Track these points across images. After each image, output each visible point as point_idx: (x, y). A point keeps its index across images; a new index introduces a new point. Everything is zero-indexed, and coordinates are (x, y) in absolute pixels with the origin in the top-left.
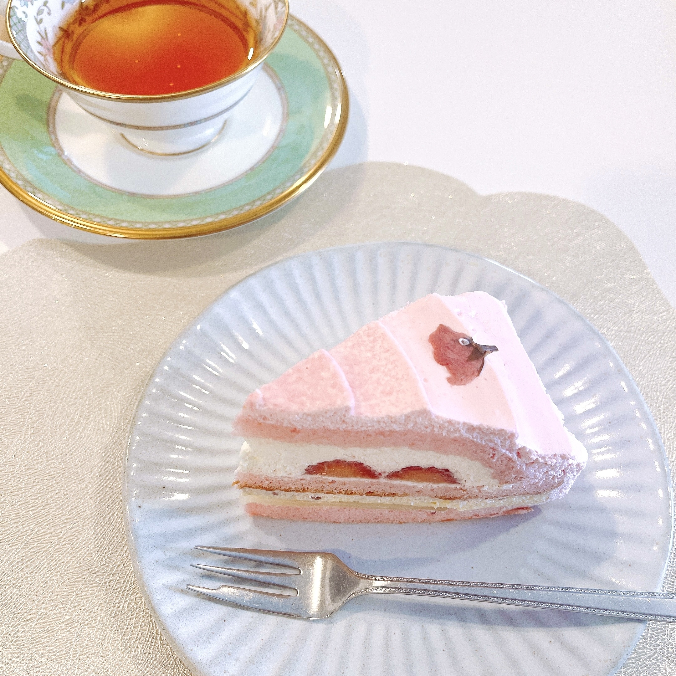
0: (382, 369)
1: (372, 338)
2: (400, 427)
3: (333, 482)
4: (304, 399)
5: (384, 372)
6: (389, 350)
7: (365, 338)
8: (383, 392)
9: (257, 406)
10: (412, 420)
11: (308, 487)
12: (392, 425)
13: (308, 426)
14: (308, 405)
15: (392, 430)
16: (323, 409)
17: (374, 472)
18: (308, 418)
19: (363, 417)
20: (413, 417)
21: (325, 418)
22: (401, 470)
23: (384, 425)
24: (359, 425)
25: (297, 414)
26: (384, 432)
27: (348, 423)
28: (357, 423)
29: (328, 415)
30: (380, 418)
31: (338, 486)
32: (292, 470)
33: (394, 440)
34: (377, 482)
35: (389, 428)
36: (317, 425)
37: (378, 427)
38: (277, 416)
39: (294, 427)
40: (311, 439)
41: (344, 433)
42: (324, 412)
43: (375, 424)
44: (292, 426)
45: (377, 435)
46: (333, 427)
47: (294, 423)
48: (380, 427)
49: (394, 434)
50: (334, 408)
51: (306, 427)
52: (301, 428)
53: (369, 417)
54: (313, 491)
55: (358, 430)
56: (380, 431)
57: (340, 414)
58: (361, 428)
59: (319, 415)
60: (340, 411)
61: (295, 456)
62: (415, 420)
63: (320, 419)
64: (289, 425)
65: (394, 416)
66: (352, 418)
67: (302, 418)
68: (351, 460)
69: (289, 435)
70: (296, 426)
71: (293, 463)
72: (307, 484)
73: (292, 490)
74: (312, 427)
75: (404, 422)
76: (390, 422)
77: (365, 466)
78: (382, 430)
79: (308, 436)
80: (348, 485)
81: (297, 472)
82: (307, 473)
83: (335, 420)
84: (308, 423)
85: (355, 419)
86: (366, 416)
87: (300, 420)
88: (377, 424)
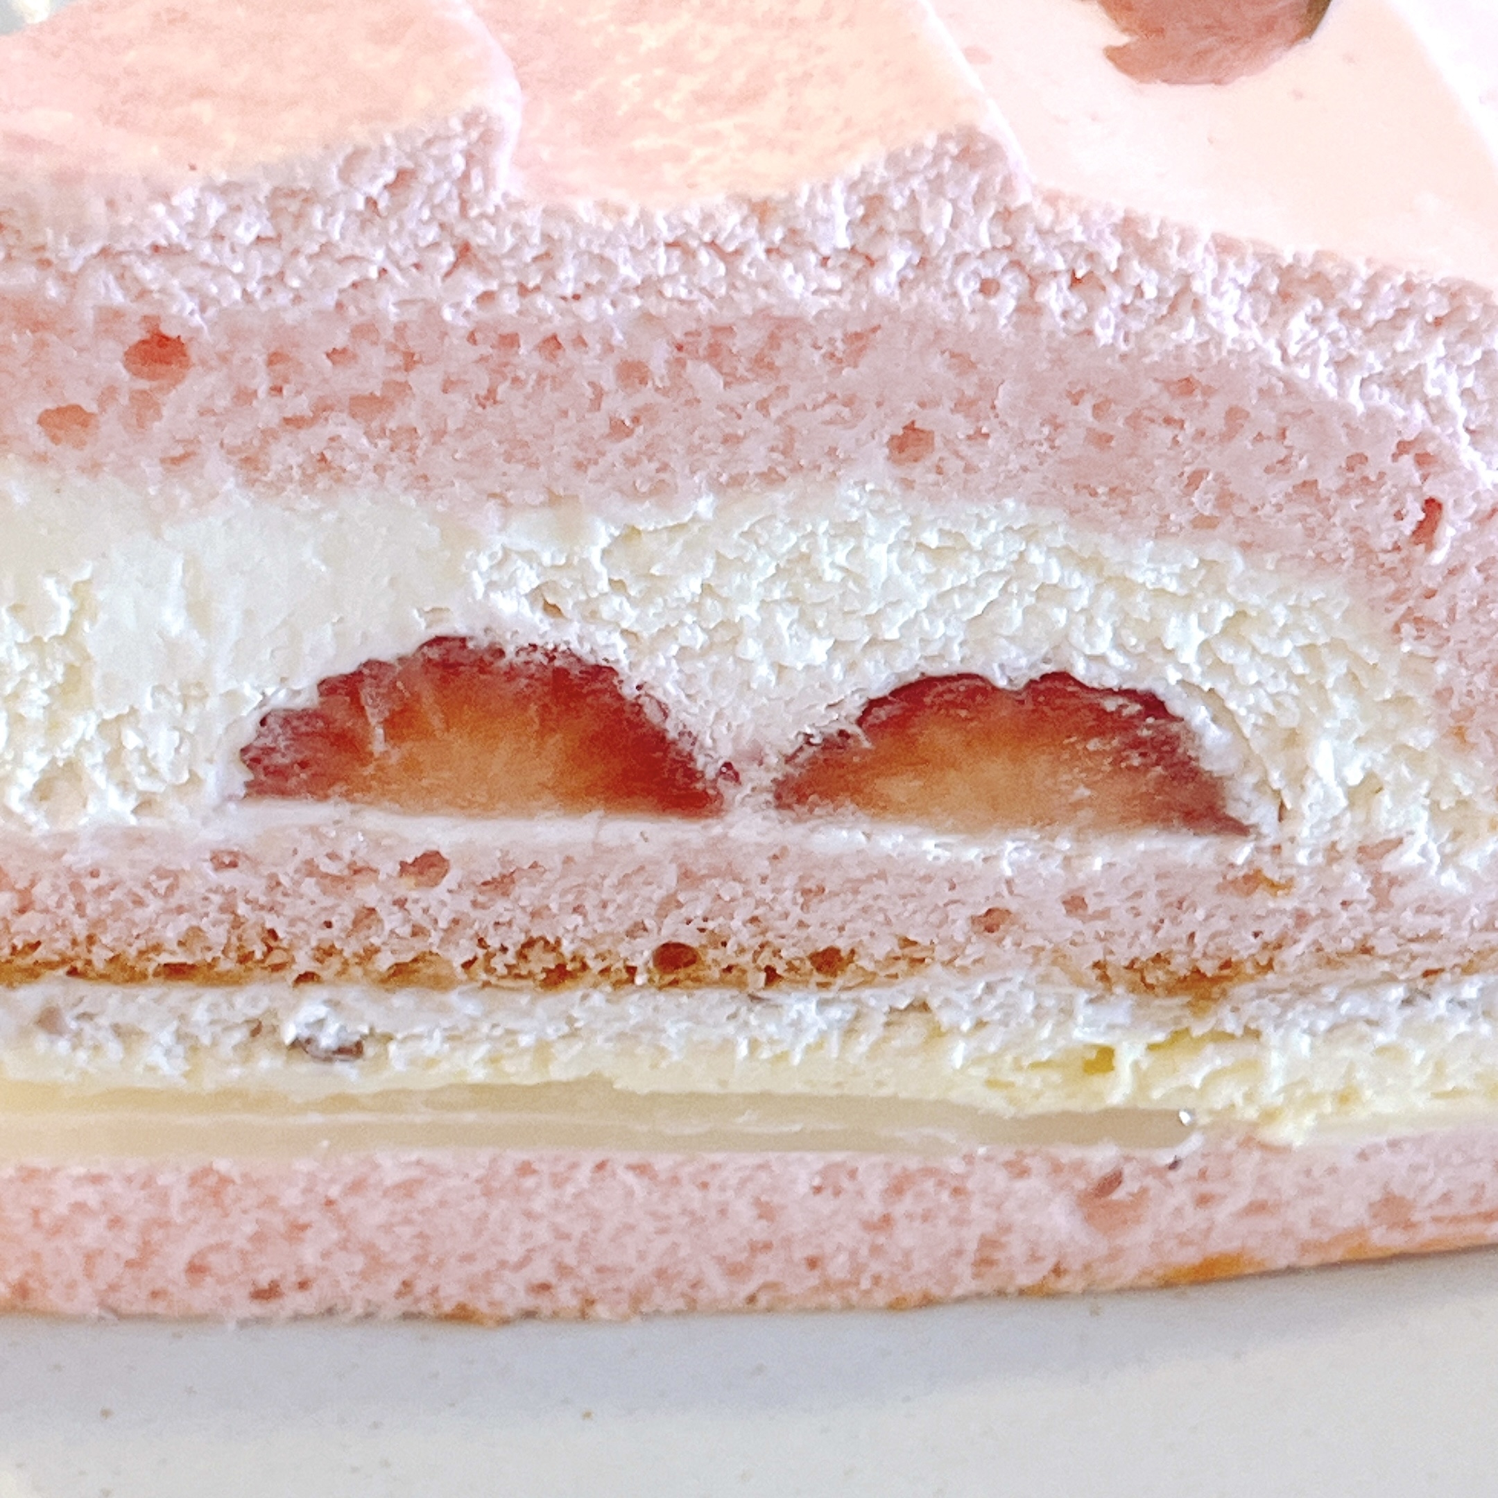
2: (823, 291)
3: (432, 863)
8: (705, 97)
10: (892, 225)
11: (271, 921)
12: (772, 270)
13: (237, 294)
14: (230, 139)
15: (776, 313)
16: (327, 147)
17: (691, 757)
18: (236, 226)
19: (584, 209)
20: (899, 202)
21: (341, 217)
22: (860, 722)
23: (721, 269)
24: (561, 276)
25: (166, 197)
26: (728, 330)
27: (491, 266)
28: (546, 264)
29: (357, 189)
30: (693, 218)
31: (463, 904)
32: (163, 766)
33: (789, 404)
34: (714, 845)
35: (755, 297)
36: (295, 283)
37: (683, 293)
38: (33, 218)
39: (147, 310)
40: (268, 435)
41: (473, 353)
42: (335, 171)
43: (662, 261)
44: (134, 306)
45: (681, 363)
46: (401, 304)
47: (148, 273)
48: (696, 295)
49: (786, 346)
50: (397, 136)
51: (225, 304)
52: (197, 320)
53: (621, 212)
54: (304, 962)
55: (559, 324)
56: (699, 320)
57: (437, 183)
58: (575, 305)
59: (309, 199)
60: (434, 151)
61: (174, 621)
62: (910, 227)
63: (310, 232)
64: (118, 298)
65: (782, 194)
66: (514, 216)
67: (195, 224)
68: (538, 642)
69: (124, 400)
70: (161, 302)
71: (159, 688)
72: (263, 900)
73: (165, 958)
74: (264, 307)
75: (844, 242)
76: (759, 249)
77: (629, 691)
78: (710, 311)
79: (244, 396)
80: (526, 893)
81: (194, 779)
82: (256, 790)
83: (407, 241)
84: (238, 268)
85: (532, 228)
86: (604, 206)
87: (188, 247)
88: (676, 267)
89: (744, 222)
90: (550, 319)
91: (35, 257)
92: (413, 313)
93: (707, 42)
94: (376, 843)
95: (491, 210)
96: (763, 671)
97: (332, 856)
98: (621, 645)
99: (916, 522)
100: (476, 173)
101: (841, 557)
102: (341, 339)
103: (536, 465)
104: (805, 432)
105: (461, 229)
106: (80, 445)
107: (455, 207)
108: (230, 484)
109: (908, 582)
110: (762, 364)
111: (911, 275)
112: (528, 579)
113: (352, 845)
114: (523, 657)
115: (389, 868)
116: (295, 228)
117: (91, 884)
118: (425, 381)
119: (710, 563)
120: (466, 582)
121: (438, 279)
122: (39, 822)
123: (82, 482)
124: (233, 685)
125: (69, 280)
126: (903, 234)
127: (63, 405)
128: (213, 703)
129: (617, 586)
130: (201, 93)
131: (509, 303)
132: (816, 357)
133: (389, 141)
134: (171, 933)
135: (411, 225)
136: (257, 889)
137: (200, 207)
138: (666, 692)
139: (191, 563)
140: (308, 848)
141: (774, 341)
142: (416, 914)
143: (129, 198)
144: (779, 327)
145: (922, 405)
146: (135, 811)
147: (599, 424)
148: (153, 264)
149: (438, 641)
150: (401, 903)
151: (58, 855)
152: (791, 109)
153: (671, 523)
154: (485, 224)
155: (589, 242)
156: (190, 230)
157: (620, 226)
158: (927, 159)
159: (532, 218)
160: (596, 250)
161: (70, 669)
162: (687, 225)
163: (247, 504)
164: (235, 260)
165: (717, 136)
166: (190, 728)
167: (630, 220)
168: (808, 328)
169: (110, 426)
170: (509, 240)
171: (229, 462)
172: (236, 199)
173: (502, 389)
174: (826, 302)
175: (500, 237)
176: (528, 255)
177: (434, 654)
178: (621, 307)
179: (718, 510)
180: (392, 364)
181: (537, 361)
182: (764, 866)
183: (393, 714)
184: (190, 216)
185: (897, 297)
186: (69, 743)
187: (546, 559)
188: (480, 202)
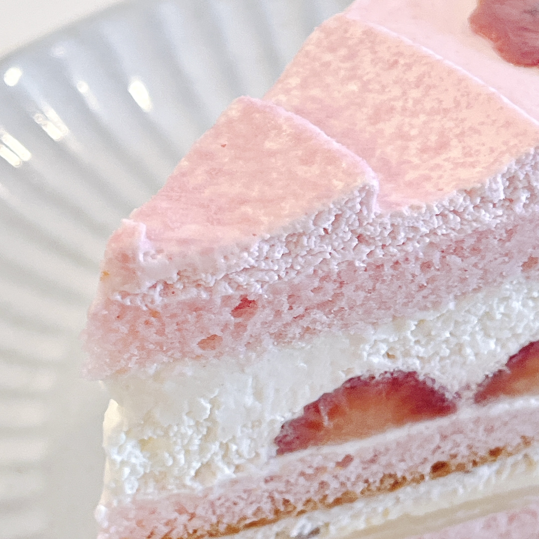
0: (399, 104)
1: (343, 52)
2: (496, 217)
3: (348, 459)
4: (248, 209)
5: (404, 109)
6: (396, 62)
7: (328, 57)
8: (424, 150)
9: (141, 257)
10: (520, 186)
11: (287, 497)
12: (477, 214)
13: (277, 278)
14: (264, 219)
15: (480, 230)
16: (306, 214)
17: (443, 395)
18: (274, 253)
19: (405, 210)
20: (522, 177)
21: (314, 239)
22: (507, 365)
23: (459, 219)
24: (399, 238)
25: (246, 249)
26: (463, 241)
27: (371, 241)
28: (392, 235)
29: (320, 227)
30: (446, 203)
31: (360, 470)
32: (245, 454)
33: (485, 261)
34: (453, 424)
35: (471, 226)
36: (299, 268)
37: (444, 232)
38: (195, 270)
39: (242, 293)
40: (287, 325)
41: (366, 275)
42: (312, 222)
43: (436, 222)
44: (237, 293)
45: (444, 257)
46: (339, 264)
47: (241, 279)
48: (449, 231)
49: (484, 241)
50: (334, 203)
51: (271, 282)
52: (261, 291)
53: (419, 208)
54: (300, 507)
55: (399, 256)
56: (451, 240)
57: (350, 217)
58: (404, 247)
59: (300, 235)
60: (350, 205)
61: (249, 400)
62: (527, 185)
63: (303, 247)
64: (231, 291)
65: (479, 185)
66: (380, 220)
67: (258, 257)
68: (387, 370)
69: (232, 328)
70: (246, 289)
71: (245, 426)
72: (284, 490)
73: (248, 522)
74: (286, 280)
75: (502, 197)
76: (471, 208)
77: (421, 378)
78: (455, 236)
79: (278, 313)
80: (383, 460)
81: (257, 455)
82: (280, 452)
83: (340, 241)
84: (276, 268)
85: (387, 223)
86: (412, 207)
87: (256, 265)
88: (441, 223)
89: (464, 200)
90: (395, 255)
91: (195, 284)
92: (344, 266)
93: (412, 126)
94: (325, 458)
95: (371, 221)
96: (472, 358)
97: (310, 467)
98: (418, 362)
99: (530, 290)
100: (364, 208)
101: (502, 309)
102: (316, 284)
103: (389, 308)
104: (491, 270)
105: (360, 231)
106: (214, 348)
107: (357, 224)
108: (271, 346)
109: (526, 311)
110: (475, 250)
111: (528, 202)
112: (384, 349)
113: (317, 461)
114: (382, 377)
115: (331, 465)
116: (296, 247)
117: (218, 503)
118: (348, 290)
119: (452, 325)
120: (360, 357)
121: (352, 251)
122: (198, 487)
123: (215, 361)
124: (272, 417)
125: (209, 290)
126: (524, 188)
127: (209, 336)
128: (264, 425)
129: (417, 342)
130: (243, 202)
131: (380, 253)
132: (496, 242)
133: (332, 206)
134: (249, 512)
135: (341, 235)
136: (281, 486)
137: (260, 249)
138: (434, 374)
139: (256, 378)
140: (300, 467)
141: (479, 240)
142: (342, 479)
143: (232, 254)
144: (481, 234)
145: (534, 248)
146: (234, 472)
147: (414, 287)
148: (243, 275)
149: (350, 380)
150: (336, 477)
151: (206, 496)
152: (464, 148)
153: (439, 315)
154: (369, 226)
155: (409, 222)
156: (257, 259)
157: (420, 214)
158: (531, 158)
159: (387, 220)
160: (411, 225)
161: (209, 429)
162: (443, 206)
163: (276, 351)
164: (274, 265)
165: (438, 166)
166: (255, 436)
167: (423, 210)
168: (492, 232)
169: (227, 339)
170: (379, 230)
171: (271, 338)
172: (272, 243)
173: (378, 285)
174: (498, 221)
175: (375, 230)
176: (386, 233)
177: (348, 385)
178: (421, 243)
179: (456, 305)
180: (335, 287)
181: (391, 271)
182: (471, 426)
183: (331, 410)
184: (257, 254)
185: (524, 212)
186: (209, 456)
187: (391, 340)
188: (367, 219)
